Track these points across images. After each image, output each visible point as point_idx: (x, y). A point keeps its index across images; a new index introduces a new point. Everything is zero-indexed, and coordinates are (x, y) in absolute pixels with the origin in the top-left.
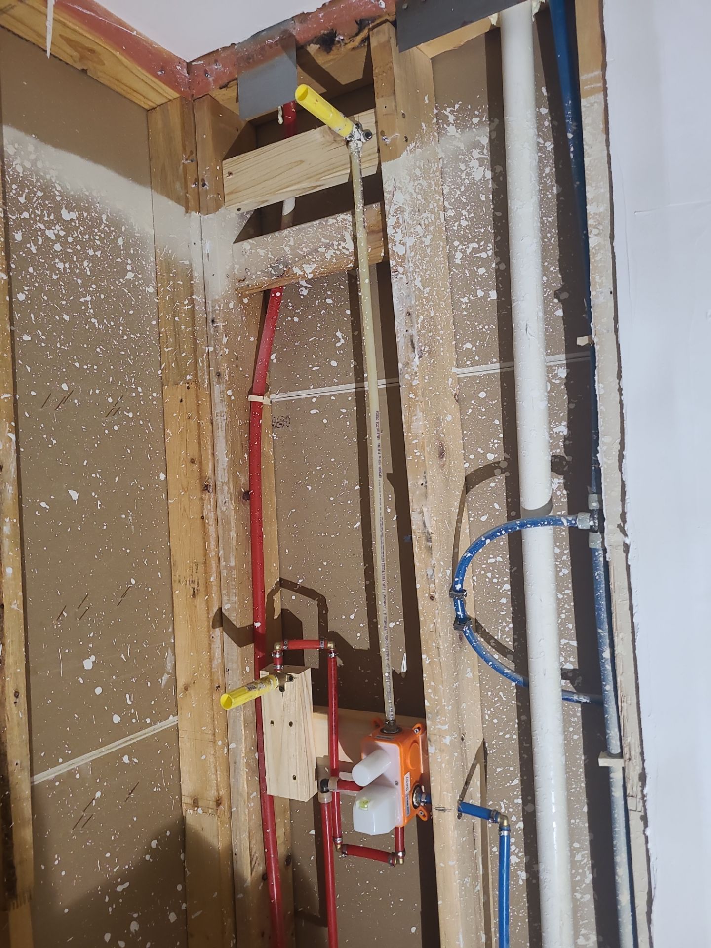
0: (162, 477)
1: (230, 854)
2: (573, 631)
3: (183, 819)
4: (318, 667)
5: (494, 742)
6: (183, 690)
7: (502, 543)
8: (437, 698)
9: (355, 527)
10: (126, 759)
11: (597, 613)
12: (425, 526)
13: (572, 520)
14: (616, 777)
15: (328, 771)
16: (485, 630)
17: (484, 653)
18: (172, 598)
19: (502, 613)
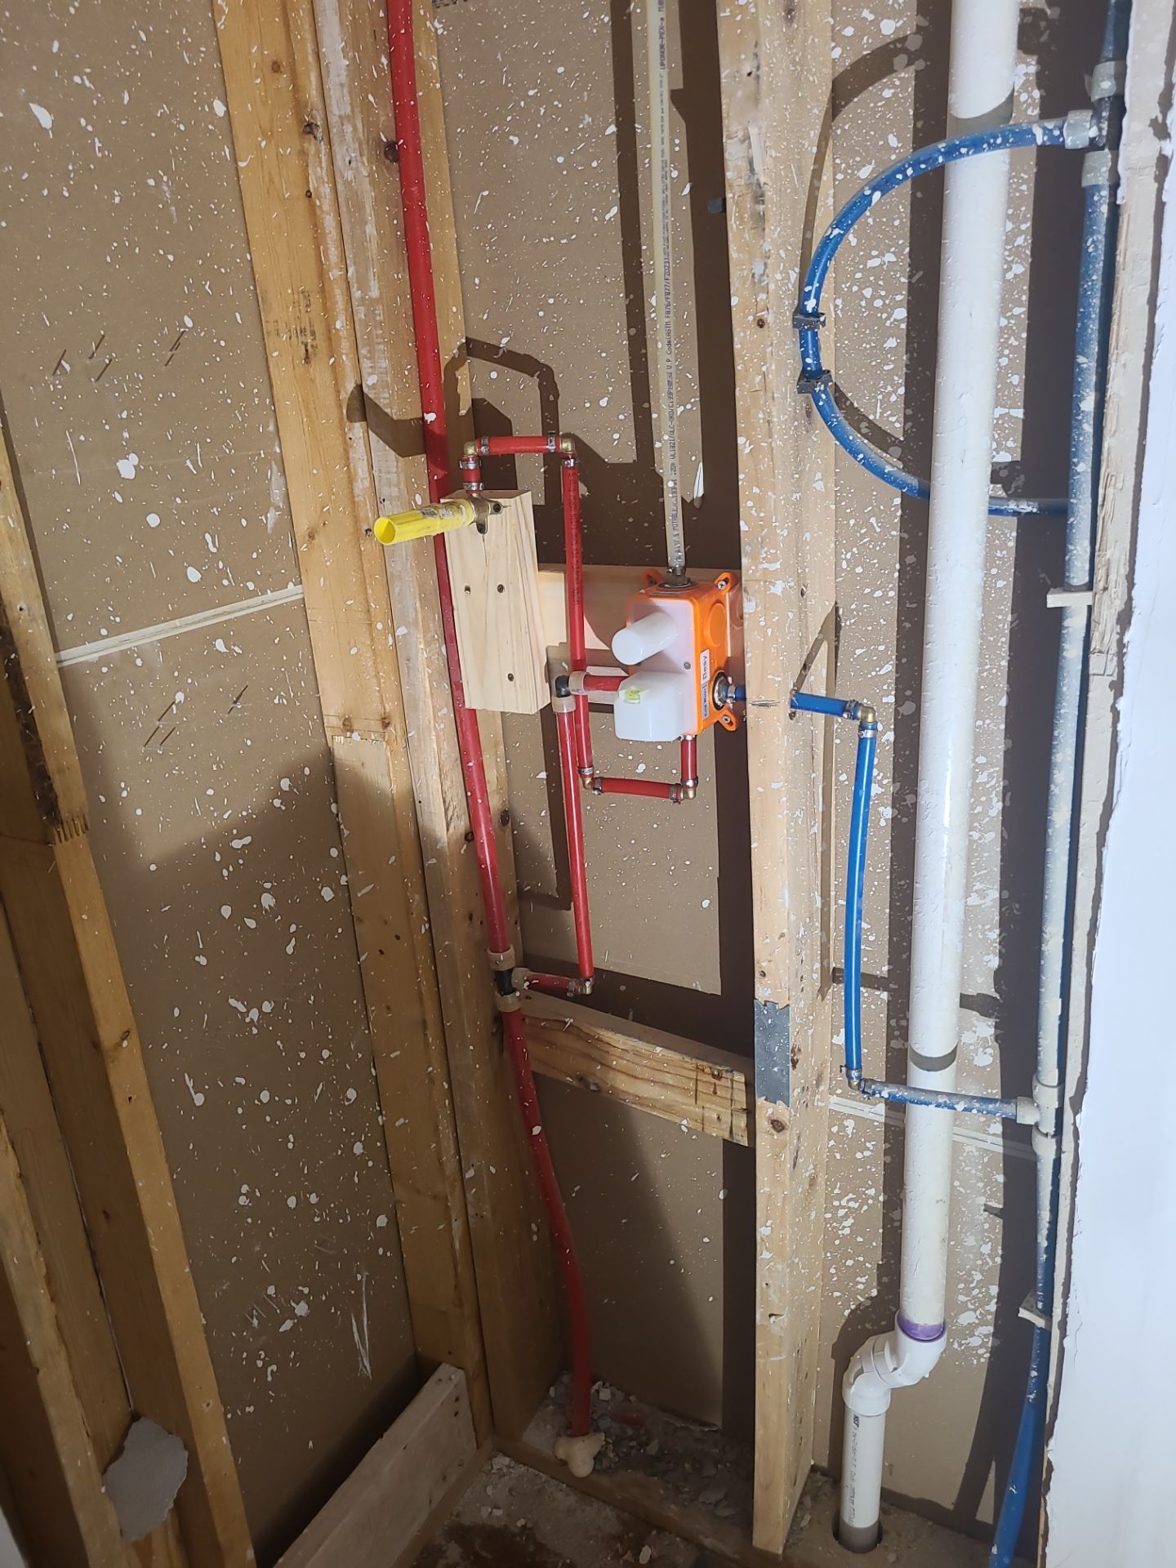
0: (219, 108)
1: (413, 803)
2: (1020, 390)
3: (329, 753)
4: (543, 503)
5: (853, 607)
6: (307, 538)
7: (897, 223)
8: (762, 515)
9: (607, 217)
10: (220, 645)
11: (1079, 325)
12: (752, 170)
13: (1055, 127)
14: (1075, 625)
15: (567, 667)
16: (852, 404)
17: (851, 438)
18: (268, 368)
19: (886, 368)
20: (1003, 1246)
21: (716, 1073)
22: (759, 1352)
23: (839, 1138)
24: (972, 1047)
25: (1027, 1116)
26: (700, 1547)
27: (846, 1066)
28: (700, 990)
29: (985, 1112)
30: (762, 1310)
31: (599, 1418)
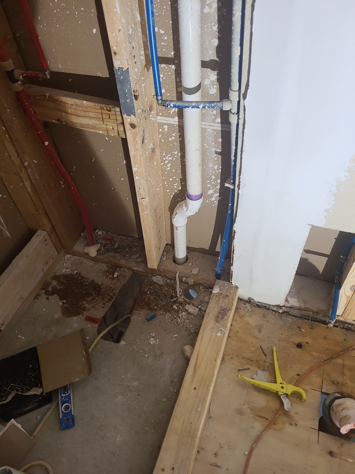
20: (221, 166)
21: (109, 109)
22: (140, 211)
23: (162, 133)
24: (208, 86)
25: (227, 106)
26: (133, 270)
27: (155, 95)
28: (101, 76)
29: (211, 107)
30: (139, 197)
31: (98, 240)
